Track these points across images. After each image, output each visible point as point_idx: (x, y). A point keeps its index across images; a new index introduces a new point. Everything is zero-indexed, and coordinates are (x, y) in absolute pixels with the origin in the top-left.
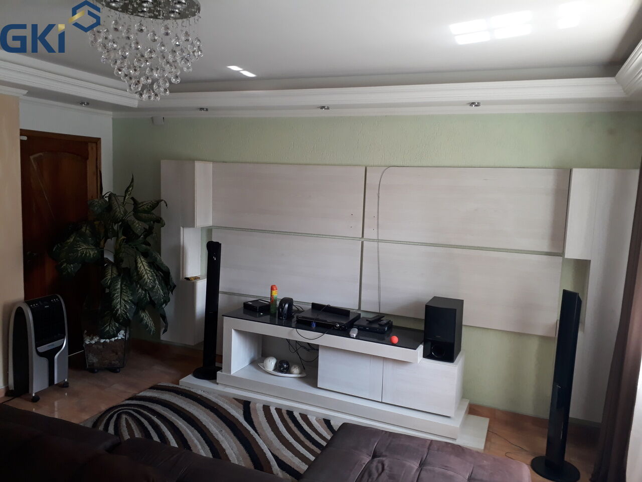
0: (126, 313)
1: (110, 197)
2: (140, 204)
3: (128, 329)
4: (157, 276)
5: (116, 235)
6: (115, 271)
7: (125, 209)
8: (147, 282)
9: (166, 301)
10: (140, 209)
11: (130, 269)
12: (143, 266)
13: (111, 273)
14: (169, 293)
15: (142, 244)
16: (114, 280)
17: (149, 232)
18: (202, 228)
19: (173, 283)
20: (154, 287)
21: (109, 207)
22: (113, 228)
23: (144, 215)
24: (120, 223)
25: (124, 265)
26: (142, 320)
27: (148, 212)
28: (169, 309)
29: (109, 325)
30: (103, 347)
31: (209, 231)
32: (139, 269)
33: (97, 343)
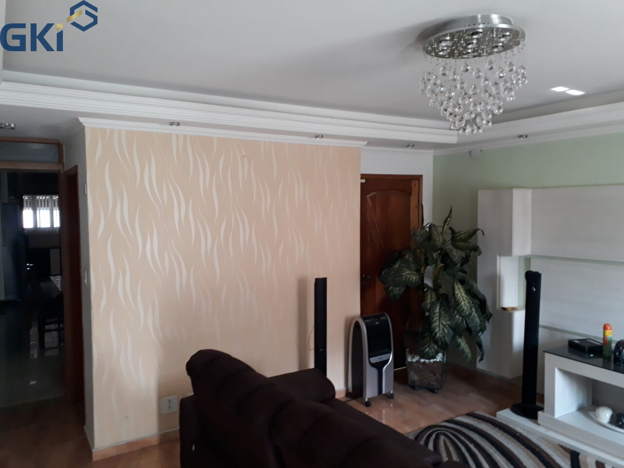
0: (444, 337)
1: (430, 227)
2: (457, 233)
3: (445, 353)
4: (473, 303)
5: (435, 262)
6: (434, 296)
7: (444, 239)
8: (464, 309)
9: (483, 330)
10: (457, 238)
11: (448, 295)
12: (460, 293)
13: (430, 298)
14: (485, 322)
15: (458, 271)
16: (433, 304)
17: (465, 260)
18: (520, 258)
19: (489, 312)
20: (470, 314)
21: (429, 237)
22: (432, 256)
23: (462, 244)
24: (439, 252)
25: (442, 291)
26: (459, 345)
27: (465, 240)
28: (485, 338)
29: (429, 346)
30: (423, 367)
31: (527, 260)
32: (456, 295)
33: (418, 362)
